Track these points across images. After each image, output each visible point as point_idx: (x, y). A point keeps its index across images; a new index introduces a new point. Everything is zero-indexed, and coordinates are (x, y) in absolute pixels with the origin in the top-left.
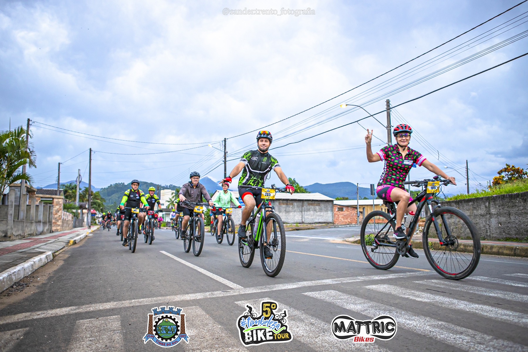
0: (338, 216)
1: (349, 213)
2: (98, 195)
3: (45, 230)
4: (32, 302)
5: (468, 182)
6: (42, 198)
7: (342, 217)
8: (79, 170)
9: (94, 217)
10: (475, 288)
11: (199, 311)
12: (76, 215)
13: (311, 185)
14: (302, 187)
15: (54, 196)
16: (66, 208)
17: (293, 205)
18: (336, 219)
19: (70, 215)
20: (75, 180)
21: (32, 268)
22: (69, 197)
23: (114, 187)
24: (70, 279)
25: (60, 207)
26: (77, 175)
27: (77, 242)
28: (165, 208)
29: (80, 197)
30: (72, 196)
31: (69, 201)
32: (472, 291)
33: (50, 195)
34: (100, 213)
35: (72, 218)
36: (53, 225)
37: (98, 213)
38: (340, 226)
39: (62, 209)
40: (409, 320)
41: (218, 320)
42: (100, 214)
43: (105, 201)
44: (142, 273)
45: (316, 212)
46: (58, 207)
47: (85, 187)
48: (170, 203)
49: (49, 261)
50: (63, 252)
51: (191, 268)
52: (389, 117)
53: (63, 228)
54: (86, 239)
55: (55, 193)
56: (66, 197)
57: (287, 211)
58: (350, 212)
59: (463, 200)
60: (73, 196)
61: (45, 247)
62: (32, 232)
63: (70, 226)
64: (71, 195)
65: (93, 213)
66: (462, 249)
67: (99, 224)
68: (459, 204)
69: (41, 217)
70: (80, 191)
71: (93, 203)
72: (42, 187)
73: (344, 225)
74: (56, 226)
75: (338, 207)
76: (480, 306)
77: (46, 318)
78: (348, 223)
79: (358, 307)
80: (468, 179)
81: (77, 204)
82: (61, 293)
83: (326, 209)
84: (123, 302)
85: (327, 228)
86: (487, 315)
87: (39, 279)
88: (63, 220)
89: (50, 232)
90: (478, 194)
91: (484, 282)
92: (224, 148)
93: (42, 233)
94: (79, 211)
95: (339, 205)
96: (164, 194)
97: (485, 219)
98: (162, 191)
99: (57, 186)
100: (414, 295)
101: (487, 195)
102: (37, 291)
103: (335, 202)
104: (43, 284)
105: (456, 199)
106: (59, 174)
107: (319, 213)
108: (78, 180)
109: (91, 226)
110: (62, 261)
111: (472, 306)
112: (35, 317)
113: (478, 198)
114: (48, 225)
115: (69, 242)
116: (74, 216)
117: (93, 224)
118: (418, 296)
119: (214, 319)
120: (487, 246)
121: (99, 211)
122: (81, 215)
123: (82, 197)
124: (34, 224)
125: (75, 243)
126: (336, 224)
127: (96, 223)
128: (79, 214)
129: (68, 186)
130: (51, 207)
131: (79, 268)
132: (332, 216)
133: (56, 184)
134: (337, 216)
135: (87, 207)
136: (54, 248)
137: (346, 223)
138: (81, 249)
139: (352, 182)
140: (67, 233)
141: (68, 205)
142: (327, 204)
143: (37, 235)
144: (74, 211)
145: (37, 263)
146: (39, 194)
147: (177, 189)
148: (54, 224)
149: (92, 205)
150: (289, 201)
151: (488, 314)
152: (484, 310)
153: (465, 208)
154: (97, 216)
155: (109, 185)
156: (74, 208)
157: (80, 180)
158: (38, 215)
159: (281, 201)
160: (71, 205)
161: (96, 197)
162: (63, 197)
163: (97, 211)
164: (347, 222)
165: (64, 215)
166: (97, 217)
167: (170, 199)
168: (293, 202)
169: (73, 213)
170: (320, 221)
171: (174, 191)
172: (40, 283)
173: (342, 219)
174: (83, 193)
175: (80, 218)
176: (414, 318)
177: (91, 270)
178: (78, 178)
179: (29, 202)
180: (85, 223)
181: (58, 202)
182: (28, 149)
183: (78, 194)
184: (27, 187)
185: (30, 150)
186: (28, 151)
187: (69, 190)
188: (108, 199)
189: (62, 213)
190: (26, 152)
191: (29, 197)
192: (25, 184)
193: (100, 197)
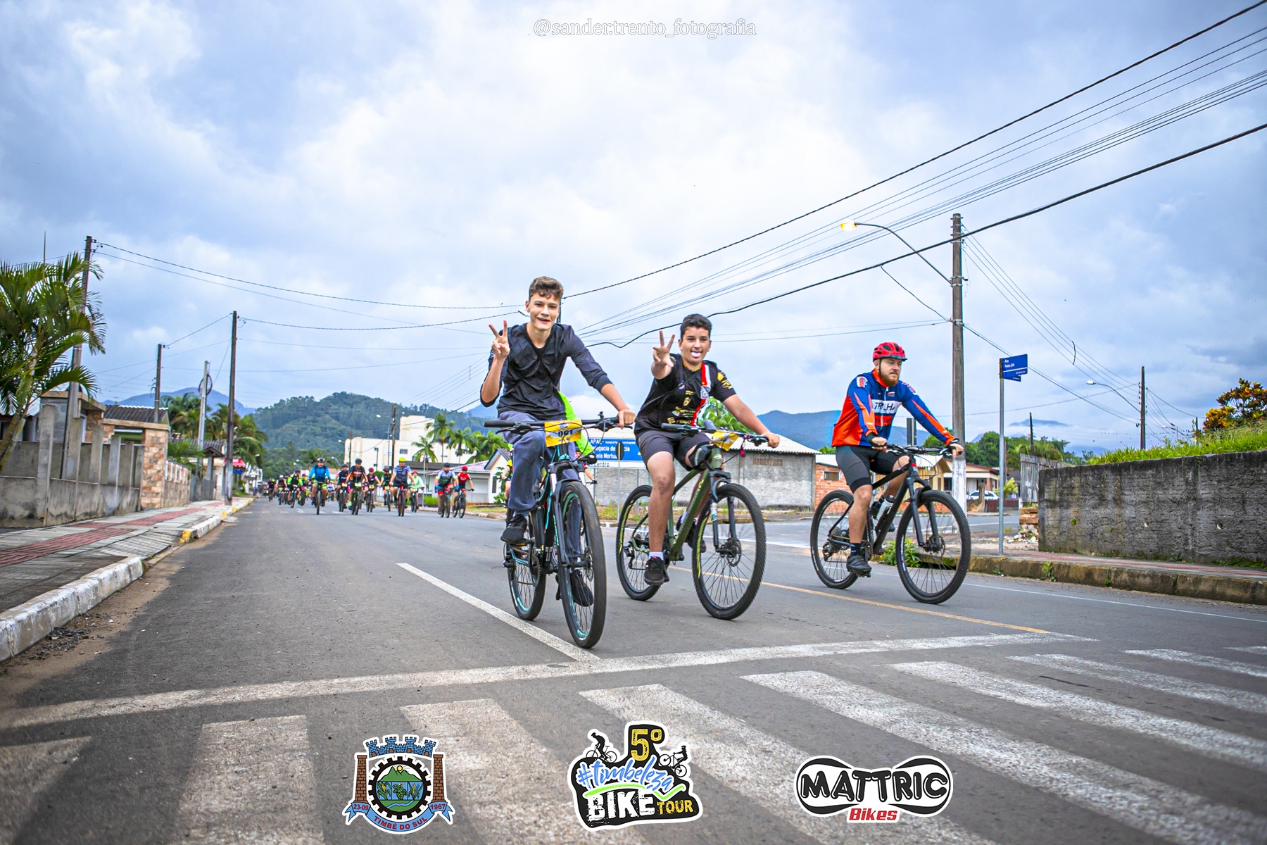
2: (250, 424)
3: (124, 505)
4: (96, 676)
5: (1143, 420)
6: (117, 427)
8: (207, 362)
9: (240, 477)
10: (1160, 678)
11: (492, 711)
12: (196, 472)
15: (145, 425)
16: (175, 453)
19: (182, 470)
20: (198, 387)
21: (95, 594)
22: (181, 427)
23: (290, 407)
24: (185, 623)
25: (161, 449)
26: (202, 376)
27: (199, 536)
29: (207, 429)
30: (188, 424)
31: (180, 438)
32: (1150, 686)
33: (136, 420)
34: (255, 467)
35: (189, 478)
36: (142, 493)
37: (250, 467)
38: (829, 517)
39: (165, 457)
40: (1000, 749)
41: (538, 733)
42: (255, 470)
43: (266, 440)
44: (356, 616)
45: (773, 481)
46: (154, 450)
47: (220, 405)
48: (422, 448)
49: (134, 579)
50: (165, 560)
51: (473, 606)
52: (957, 257)
53: (167, 500)
54: (221, 529)
55: (148, 416)
56: (175, 427)
59: (1130, 464)
60: (192, 424)
61: (124, 545)
62: (93, 509)
63: (183, 496)
64: (185, 423)
65: (238, 467)
66: (1125, 581)
67: (252, 493)
68: (1120, 471)
69: (115, 475)
70: (209, 414)
71: (237, 444)
72: (118, 400)
74: (149, 495)
75: (827, 470)
76: (1172, 722)
77: (130, 715)
79: (876, 714)
80: (1143, 413)
81: (201, 442)
82: (165, 657)
83: (795, 475)
84: (313, 683)
85: (797, 521)
86: (1187, 745)
87: (111, 621)
88: (167, 481)
89: (137, 511)
90: (1170, 452)
91: (1182, 664)
93: (115, 513)
94: (206, 461)
95: (828, 466)
96: (409, 426)
97: (1182, 512)
98: (403, 420)
99: (153, 400)
100: (1010, 691)
101: (1190, 453)
102: (108, 649)
103: (819, 459)
104: (122, 633)
105: (1115, 460)
106: (159, 370)
107: (778, 484)
108: (203, 386)
109: (233, 498)
110: (164, 579)
111: (1152, 721)
112: (105, 712)
113: (1168, 460)
114: (130, 492)
115: (180, 536)
116: (193, 472)
117: (237, 494)
118: (1021, 693)
119: (531, 731)
120: (1186, 577)
121: (251, 463)
122: (209, 471)
123: (212, 429)
124: (98, 491)
125: (196, 538)
127: (243, 491)
128: (204, 468)
129: (180, 401)
130: (139, 450)
131: (205, 599)
132: (812, 491)
133: (151, 395)
134: (821, 492)
135: (224, 451)
136: (146, 549)
138: (211, 552)
140: (175, 513)
141: (178, 447)
142: (799, 461)
143: (104, 516)
144: (193, 460)
145: (106, 582)
146: (111, 418)
147: (439, 416)
148: (145, 491)
149: (235, 448)
151: (1191, 743)
152: (1181, 731)
153: (1135, 484)
154: (247, 473)
155: (278, 402)
156: (191, 455)
157: (209, 387)
158: (107, 467)
160: (186, 447)
161: (244, 430)
162: (167, 427)
163: (247, 463)
165: (169, 469)
166: (246, 477)
167: (422, 438)
169: (189, 465)
170: (782, 502)
171: (433, 421)
172: (114, 631)
174: (215, 418)
175: (207, 477)
176: (1010, 745)
177: (235, 604)
178: (204, 382)
179: (86, 437)
180: (219, 490)
181: (155, 439)
182: (87, 308)
183: (202, 420)
184: (83, 402)
185: (90, 310)
186: (87, 312)
187: (181, 410)
188: (274, 434)
189: (165, 464)
190: (83, 315)
191: (88, 425)
192: (78, 395)
193: (254, 430)
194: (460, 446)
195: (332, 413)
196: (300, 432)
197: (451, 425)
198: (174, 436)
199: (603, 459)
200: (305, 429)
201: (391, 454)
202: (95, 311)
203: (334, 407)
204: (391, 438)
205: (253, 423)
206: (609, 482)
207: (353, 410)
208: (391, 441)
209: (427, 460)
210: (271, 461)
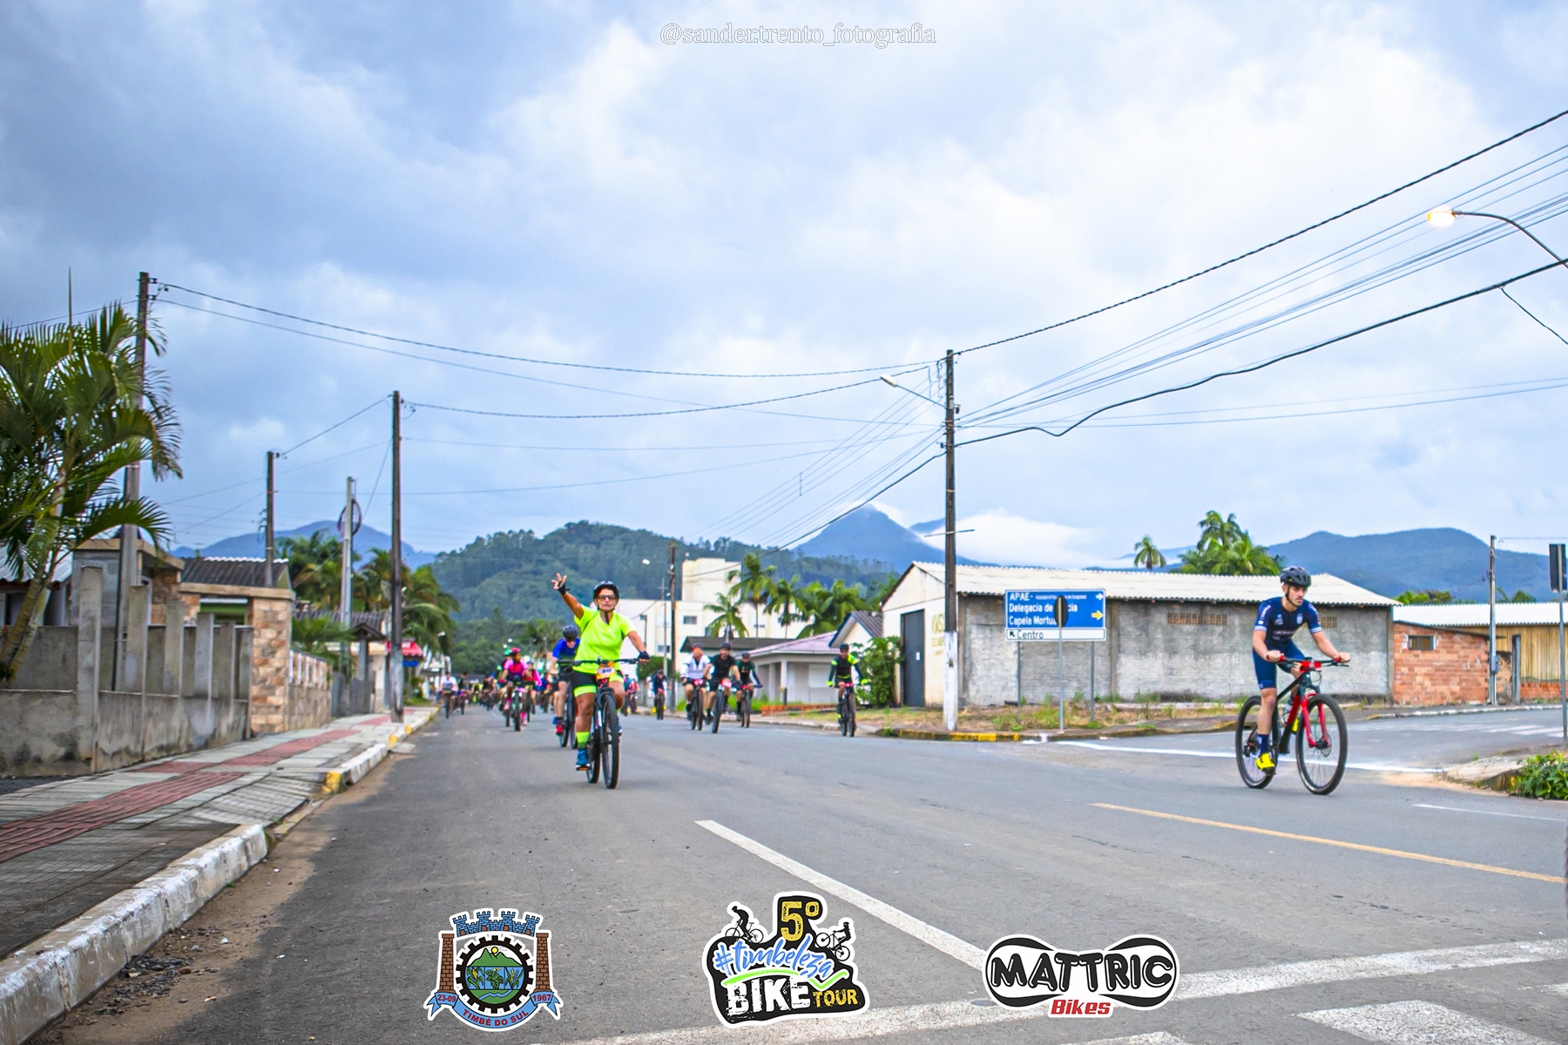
0: (1411, 669)
1: (1454, 657)
2: (428, 582)
3: (224, 730)
6: (204, 595)
7: (1426, 675)
8: (350, 480)
9: (414, 672)
12: (341, 668)
13: (1297, 541)
14: (1261, 549)
15: (252, 591)
16: (305, 636)
17: (1224, 623)
18: (1403, 683)
19: (317, 665)
20: (336, 520)
21: (194, 893)
22: (310, 591)
23: (493, 549)
25: (280, 632)
26: (343, 502)
27: (354, 778)
28: (701, 633)
29: (355, 592)
30: (323, 585)
31: (309, 608)
33: (235, 583)
34: (438, 654)
35: (328, 679)
36: (252, 708)
37: (430, 655)
38: (1418, 713)
39: (288, 644)
42: (439, 660)
43: (456, 607)
46: (267, 630)
47: (375, 551)
48: (722, 613)
49: (254, 862)
53: (294, 718)
54: (389, 766)
55: (253, 575)
56: (300, 591)
57: (1201, 648)
58: (1462, 653)
60: (328, 585)
61: (231, 802)
62: (172, 739)
63: (319, 709)
64: (317, 584)
65: (410, 656)
67: (434, 699)
69: (206, 678)
70: (357, 566)
71: (407, 617)
73: (1434, 707)
74: (264, 710)
75: (1413, 632)
78: (1450, 699)
81: (345, 616)
82: (325, 1004)
83: (1360, 642)
85: (1365, 722)
87: (225, 940)
88: (292, 686)
89: (244, 739)
92: (944, 391)
93: (208, 744)
94: (355, 648)
95: (1415, 626)
96: (697, 577)
98: (688, 567)
99: (262, 546)
102: (226, 993)
104: (246, 963)
106: (271, 497)
108: (345, 519)
109: (406, 708)
110: (304, 861)
114: (232, 708)
115: (322, 781)
116: (336, 669)
121: (431, 647)
122: (361, 664)
123: (364, 592)
124: (180, 707)
125: (349, 783)
126: (1403, 704)
127: (420, 695)
128: (352, 659)
129: (306, 546)
130: (244, 634)
132: (1388, 669)
133: (258, 535)
134: (1404, 670)
135: (385, 629)
136: (267, 809)
137: (1443, 698)
138: (375, 808)
139: (1467, 530)
140: (308, 738)
141: (308, 626)
142: (1365, 620)
143: (191, 750)
144: (334, 647)
145: (210, 872)
146: (191, 581)
147: (749, 558)
148: (257, 703)
149: (405, 623)
150: (1208, 608)
154: (425, 666)
156: (331, 638)
157: (356, 520)
158: (193, 666)
159: (1177, 610)
160: (321, 624)
161: (418, 592)
162: (289, 593)
163: (426, 648)
164: (1447, 694)
165: (294, 665)
166: (423, 671)
167: (723, 598)
168: (1226, 612)
169: (327, 655)
171: (738, 567)
172: (232, 959)
173: (1427, 683)
174: (367, 574)
175: (359, 675)
178: (348, 510)
179: (153, 616)
180: (379, 697)
181: (270, 614)
182: (145, 399)
183: (347, 578)
184: (146, 557)
185: (153, 402)
186: (146, 405)
187: (312, 562)
188: (468, 596)
189: (286, 658)
190: (139, 412)
191: (155, 594)
192: (136, 544)
193: (435, 593)
194: (786, 609)
195: (566, 559)
196: (511, 592)
197: (770, 573)
198: (300, 606)
199: (1033, 625)
200: (521, 586)
201: (670, 625)
202: (160, 402)
203: (569, 547)
204: (668, 598)
205: (433, 581)
206: (1043, 664)
207: (601, 552)
208: (669, 604)
209: (731, 633)
210: (464, 643)
